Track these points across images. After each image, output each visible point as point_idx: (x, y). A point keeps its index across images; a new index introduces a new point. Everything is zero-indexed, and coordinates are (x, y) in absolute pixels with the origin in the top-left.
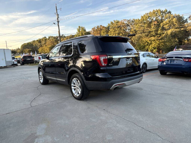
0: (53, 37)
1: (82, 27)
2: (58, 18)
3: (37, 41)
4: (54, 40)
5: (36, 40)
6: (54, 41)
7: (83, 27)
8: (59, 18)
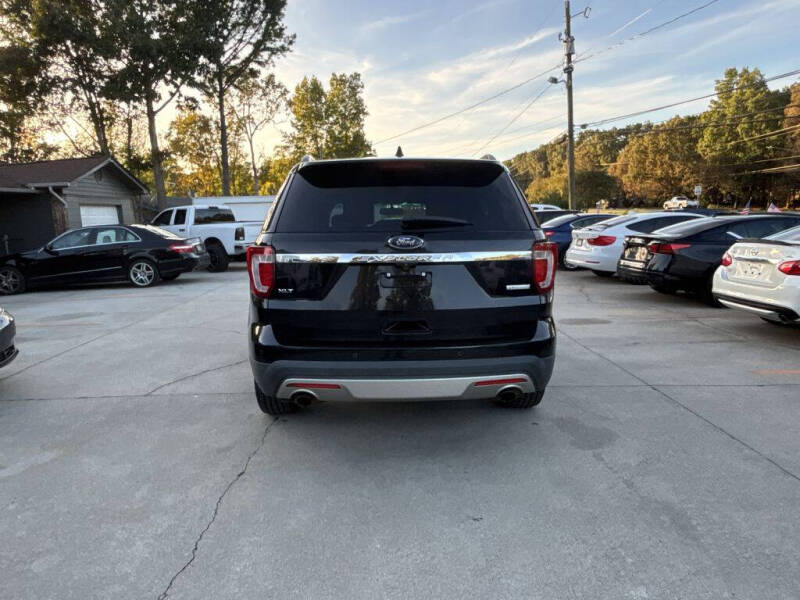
0: (596, 136)
1: (746, 71)
2: (569, 56)
3: (534, 153)
4: (598, 147)
5: (529, 150)
6: (600, 152)
7: (751, 70)
8: (573, 53)
